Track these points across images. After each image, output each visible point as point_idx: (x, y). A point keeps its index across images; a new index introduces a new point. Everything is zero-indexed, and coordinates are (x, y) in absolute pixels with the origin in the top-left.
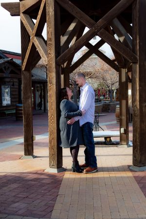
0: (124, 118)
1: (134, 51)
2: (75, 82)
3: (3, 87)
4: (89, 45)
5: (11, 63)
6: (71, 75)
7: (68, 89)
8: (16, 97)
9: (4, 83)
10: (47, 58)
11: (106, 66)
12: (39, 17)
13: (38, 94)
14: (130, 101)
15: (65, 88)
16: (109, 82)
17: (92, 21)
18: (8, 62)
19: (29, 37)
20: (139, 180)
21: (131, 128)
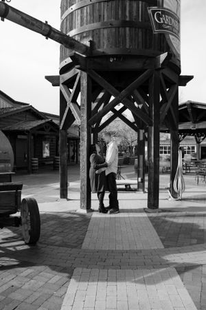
0: (141, 169)
1: (150, 116)
2: (102, 139)
3: (43, 142)
4: (114, 111)
5: (51, 123)
6: (99, 134)
7: (96, 145)
8: (54, 151)
9: (45, 140)
10: (80, 120)
11: (128, 127)
12: (75, 87)
13: (71, 148)
14: (146, 156)
15: (94, 145)
16: (129, 140)
17: (117, 91)
18: (48, 122)
19: (66, 102)
20: (152, 220)
21: (146, 178)
